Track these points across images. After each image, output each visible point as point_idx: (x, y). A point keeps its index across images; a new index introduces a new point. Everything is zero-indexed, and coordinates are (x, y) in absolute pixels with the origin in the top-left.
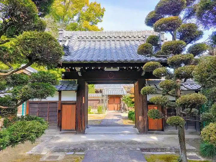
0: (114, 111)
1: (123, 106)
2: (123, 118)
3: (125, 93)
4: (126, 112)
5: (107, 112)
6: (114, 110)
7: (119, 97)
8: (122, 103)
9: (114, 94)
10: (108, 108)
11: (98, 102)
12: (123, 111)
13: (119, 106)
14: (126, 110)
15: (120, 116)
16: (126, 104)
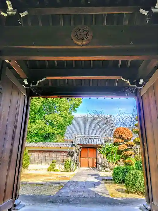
0: (89, 168)
1: (100, 161)
2: (103, 180)
3: (103, 142)
4: (106, 169)
5: (78, 170)
6: (89, 166)
7: (95, 148)
8: (99, 157)
9: (87, 144)
10: (79, 164)
11: (67, 154)
12: (100, 168)
13: (95, 161)
14: (105, 166)
15: (98, 175)
16: (105, 158)
